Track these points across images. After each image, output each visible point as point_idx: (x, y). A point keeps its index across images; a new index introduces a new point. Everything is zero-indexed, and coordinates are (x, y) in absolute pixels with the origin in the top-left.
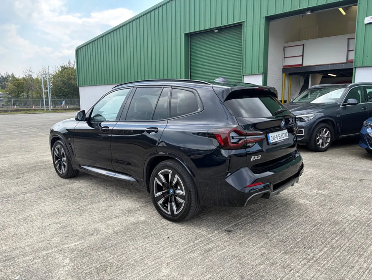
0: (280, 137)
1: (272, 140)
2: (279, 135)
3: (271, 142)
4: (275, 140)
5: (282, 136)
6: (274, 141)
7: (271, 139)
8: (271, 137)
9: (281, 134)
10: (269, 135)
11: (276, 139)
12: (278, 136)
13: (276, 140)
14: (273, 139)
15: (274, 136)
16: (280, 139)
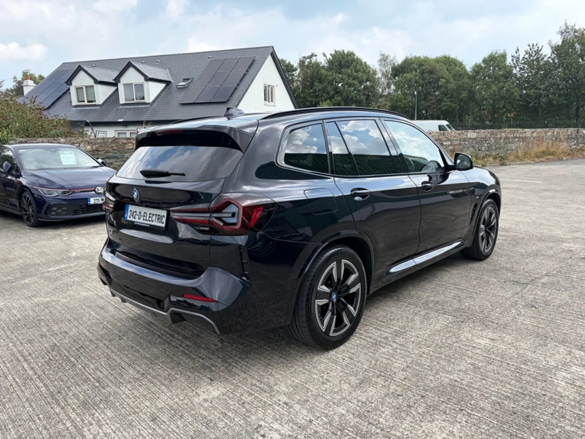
0: (145, 218)
1: (131, 216)
2: (145, 213)
3: (128, 219)
4: (135, 218)
5: (150, 217)
6: (132, 219)
7: (129, 213)
8: (131, 211)
9: (150, 214)
10: (128, 207)
11: (137, 217)
12: (142, 214)
13: (137, 220)
14: (133, 216)
15: (136, 212)
16: (144, 220)
